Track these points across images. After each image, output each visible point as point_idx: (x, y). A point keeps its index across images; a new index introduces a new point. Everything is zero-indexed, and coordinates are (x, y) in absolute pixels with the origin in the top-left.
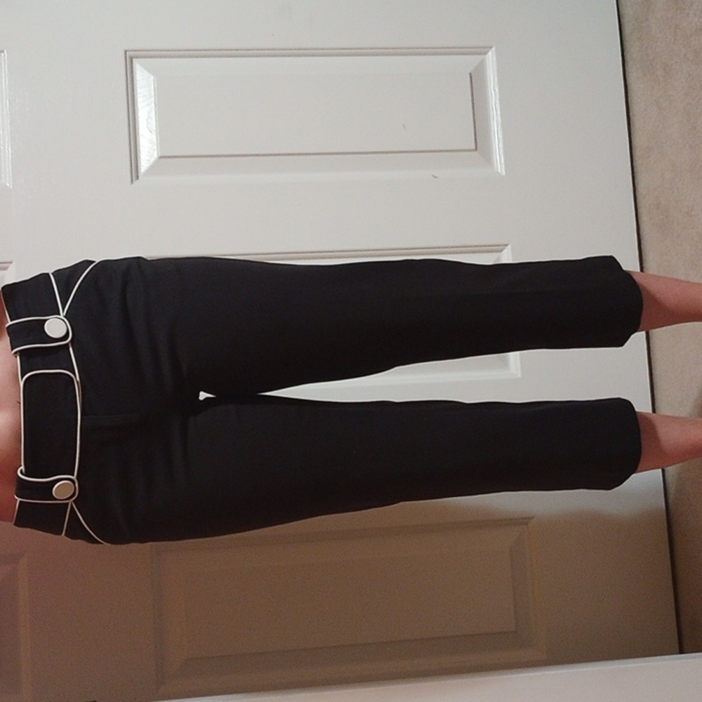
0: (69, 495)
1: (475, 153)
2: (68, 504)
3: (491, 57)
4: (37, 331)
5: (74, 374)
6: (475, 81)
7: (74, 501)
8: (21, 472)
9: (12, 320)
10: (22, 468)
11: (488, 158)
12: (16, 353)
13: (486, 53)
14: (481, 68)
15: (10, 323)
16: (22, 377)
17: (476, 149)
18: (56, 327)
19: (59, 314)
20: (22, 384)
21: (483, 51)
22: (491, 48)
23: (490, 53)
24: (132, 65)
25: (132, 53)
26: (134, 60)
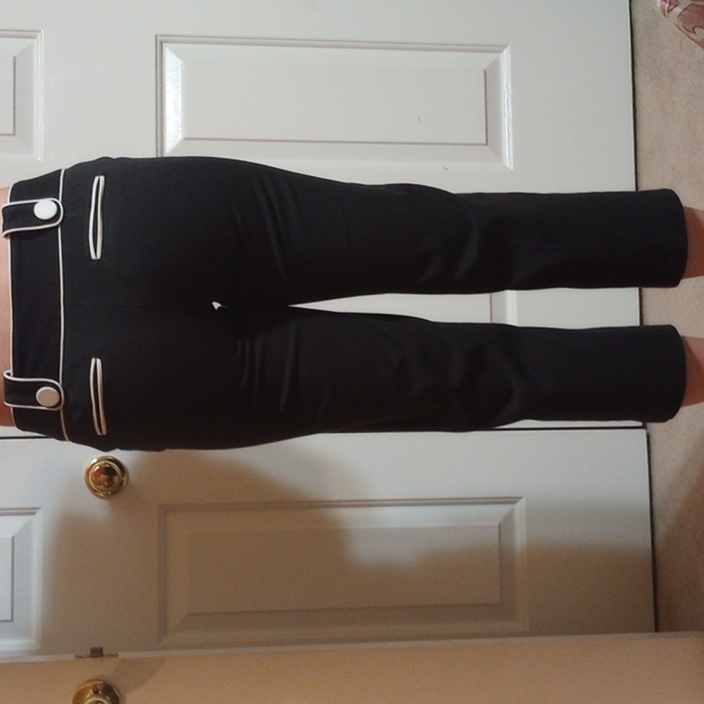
1: (486, 147)
3: (505, 57)
6: (489, 79)
11: (498, 153)
13: (501, 51)
14: (495, 66)
17: (487, 143)
21: (498, 49)
22: (506, 46)
23: (505, 51)
24: (162, 47)
25: (162, 38)
26: (164, 44)
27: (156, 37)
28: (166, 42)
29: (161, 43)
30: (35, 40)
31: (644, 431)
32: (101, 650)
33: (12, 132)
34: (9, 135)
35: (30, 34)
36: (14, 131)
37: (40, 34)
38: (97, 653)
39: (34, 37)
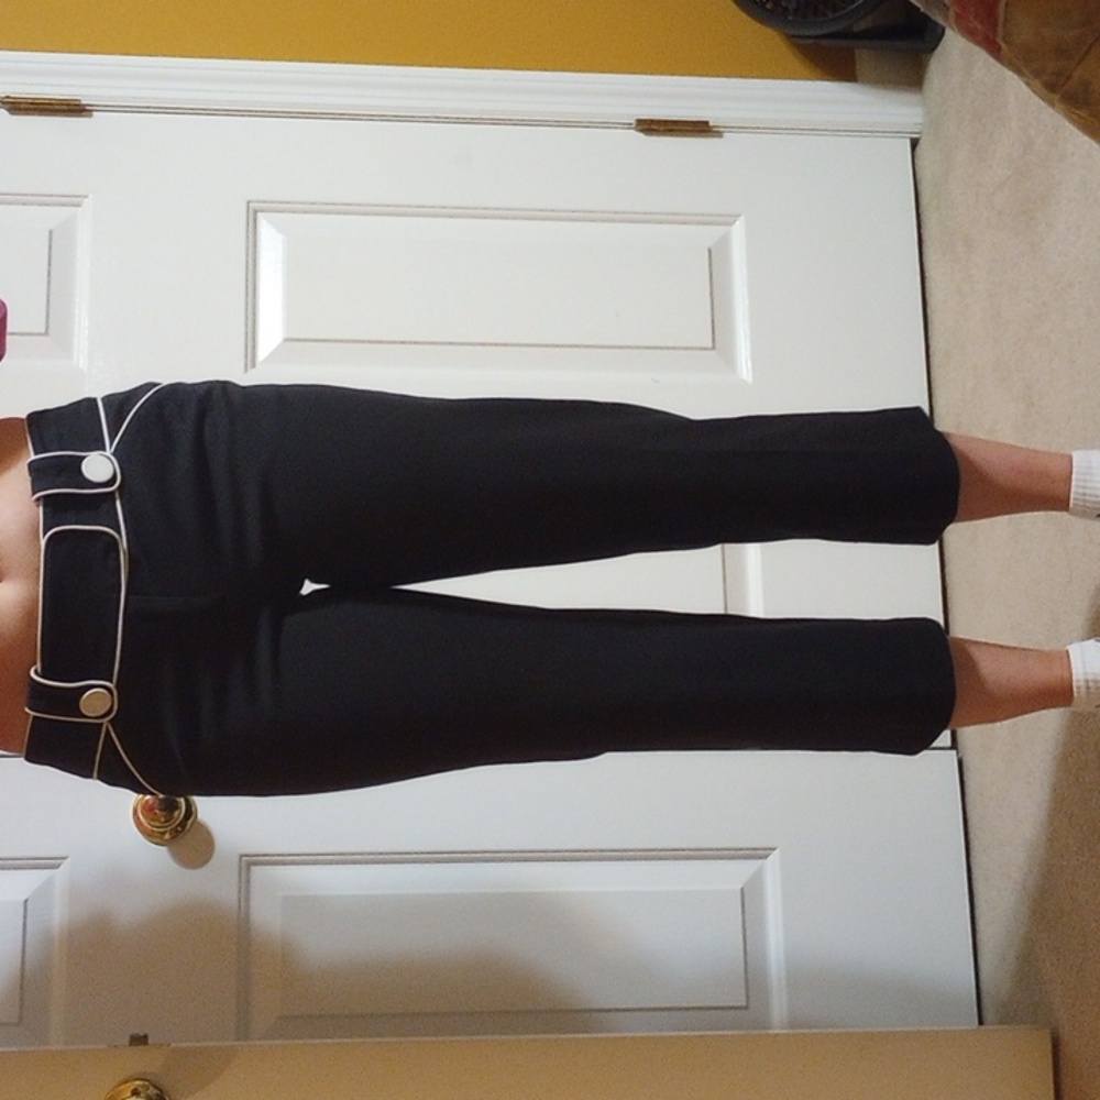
0: (103, 712)
1: (713, 352)
2: (101, 724)
3: (738, 232)
4: (70, 470)
5: (119, 533)
6: (716, 261)
7: (111, 721)
8: (36, 672)
9: (36, 454)
10: (39, 665)
11: (729, 360)
12: (38, 499)
13: (731, 224)
14: (724, 242)
15: (33, 457)
16: (45, 534)
17: (714, 348)
18: (99, 466)
19: (104, 449)
20: (43, 542)
21: (728, 220)
22: (739, 216)
23: (737, 223)
24: (255, 220)
25: (256, 205)
26: (259, 214)
27: (248, 203)
28: (262, 211)
29: (255, 212)
30: (80, 209)
31: (954, 752)
32: (146, 1037)
33: (43, 331)
34: (41, 334)
35: (73, 201)
36: (47, 328)
37: (86, 200)
38: (139, 1040)
39: (79, 205)
